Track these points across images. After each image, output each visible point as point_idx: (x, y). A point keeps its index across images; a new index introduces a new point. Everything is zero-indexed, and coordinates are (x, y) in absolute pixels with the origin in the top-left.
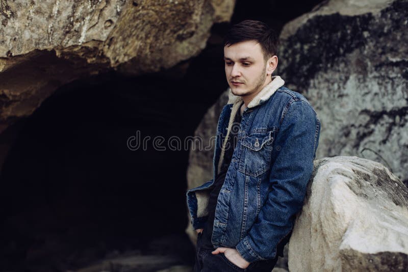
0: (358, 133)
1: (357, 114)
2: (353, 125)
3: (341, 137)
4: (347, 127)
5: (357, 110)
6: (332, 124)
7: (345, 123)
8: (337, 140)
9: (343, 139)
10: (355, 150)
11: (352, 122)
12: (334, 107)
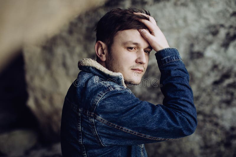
0: (228, 34)
1: (228, 15)
2: (222, 26)
3: (207, 34)
4: (214, 26)
5: (227, 11)
6: (197, 21)
7: (213, 21)
8: (201, 37)
9: (210, 37)
10: (223, 49)
11: (222, 22)
12: (201, 6)
